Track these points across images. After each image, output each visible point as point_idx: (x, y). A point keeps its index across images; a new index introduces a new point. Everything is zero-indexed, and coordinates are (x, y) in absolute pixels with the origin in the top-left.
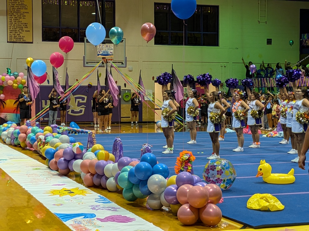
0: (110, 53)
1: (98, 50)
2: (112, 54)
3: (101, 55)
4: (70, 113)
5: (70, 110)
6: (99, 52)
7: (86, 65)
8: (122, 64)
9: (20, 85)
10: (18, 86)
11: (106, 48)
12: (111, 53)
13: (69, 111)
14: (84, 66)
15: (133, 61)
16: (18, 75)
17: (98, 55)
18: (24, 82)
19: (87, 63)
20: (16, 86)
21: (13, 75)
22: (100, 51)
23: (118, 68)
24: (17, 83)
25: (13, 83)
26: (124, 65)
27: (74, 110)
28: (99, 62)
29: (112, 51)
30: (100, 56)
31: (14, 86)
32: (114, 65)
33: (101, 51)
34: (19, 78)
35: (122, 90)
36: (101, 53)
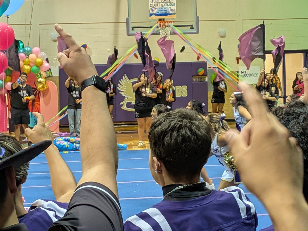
0: (170, 11)
1: (150, 8)
2: (173, 12)
3: (156, 15)
4: (124, 108)
5: (124, 103)
6: (153, 11)
7: (131, 32)
8: (192, 28)
9: (34, 68)
10: (31, 68)
11: (164, 4)
12: (172, 10)
13: (122, 105)
14: (128, 34)
15: (227, 21)
16: (31, 52)
17: (151, 15)
18: (39, 63)
19: (133, 30)
20: (27, 70)
21: (23, 52)
22: (154, 9)
23: (184, 35)
24: (29, 65)
25: (24, 64)
26: (194, 31)
27: (131, 103)
28: (151, 27)
29: (173, 8)
30: (153, 16)
31: (25, 68)
32: (177, 30)
33: (156, 9)
34: (32, 56)
35: (209, 68)
36: (155, 12)
